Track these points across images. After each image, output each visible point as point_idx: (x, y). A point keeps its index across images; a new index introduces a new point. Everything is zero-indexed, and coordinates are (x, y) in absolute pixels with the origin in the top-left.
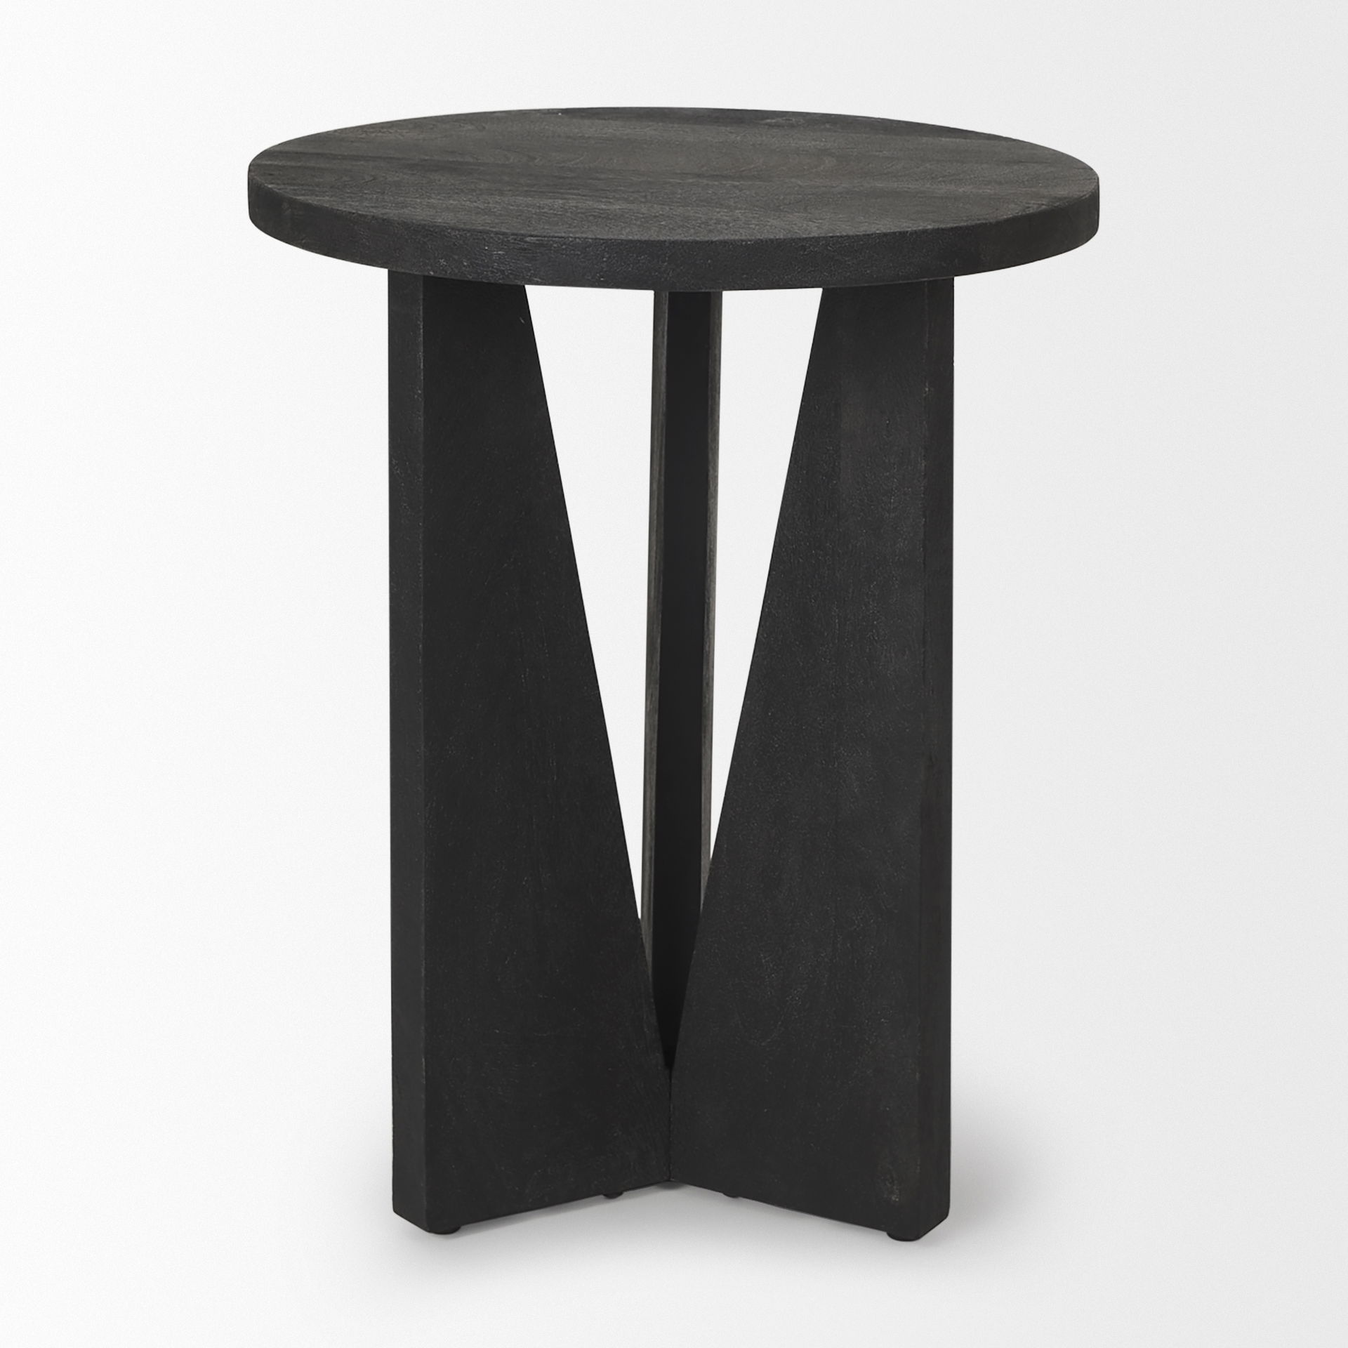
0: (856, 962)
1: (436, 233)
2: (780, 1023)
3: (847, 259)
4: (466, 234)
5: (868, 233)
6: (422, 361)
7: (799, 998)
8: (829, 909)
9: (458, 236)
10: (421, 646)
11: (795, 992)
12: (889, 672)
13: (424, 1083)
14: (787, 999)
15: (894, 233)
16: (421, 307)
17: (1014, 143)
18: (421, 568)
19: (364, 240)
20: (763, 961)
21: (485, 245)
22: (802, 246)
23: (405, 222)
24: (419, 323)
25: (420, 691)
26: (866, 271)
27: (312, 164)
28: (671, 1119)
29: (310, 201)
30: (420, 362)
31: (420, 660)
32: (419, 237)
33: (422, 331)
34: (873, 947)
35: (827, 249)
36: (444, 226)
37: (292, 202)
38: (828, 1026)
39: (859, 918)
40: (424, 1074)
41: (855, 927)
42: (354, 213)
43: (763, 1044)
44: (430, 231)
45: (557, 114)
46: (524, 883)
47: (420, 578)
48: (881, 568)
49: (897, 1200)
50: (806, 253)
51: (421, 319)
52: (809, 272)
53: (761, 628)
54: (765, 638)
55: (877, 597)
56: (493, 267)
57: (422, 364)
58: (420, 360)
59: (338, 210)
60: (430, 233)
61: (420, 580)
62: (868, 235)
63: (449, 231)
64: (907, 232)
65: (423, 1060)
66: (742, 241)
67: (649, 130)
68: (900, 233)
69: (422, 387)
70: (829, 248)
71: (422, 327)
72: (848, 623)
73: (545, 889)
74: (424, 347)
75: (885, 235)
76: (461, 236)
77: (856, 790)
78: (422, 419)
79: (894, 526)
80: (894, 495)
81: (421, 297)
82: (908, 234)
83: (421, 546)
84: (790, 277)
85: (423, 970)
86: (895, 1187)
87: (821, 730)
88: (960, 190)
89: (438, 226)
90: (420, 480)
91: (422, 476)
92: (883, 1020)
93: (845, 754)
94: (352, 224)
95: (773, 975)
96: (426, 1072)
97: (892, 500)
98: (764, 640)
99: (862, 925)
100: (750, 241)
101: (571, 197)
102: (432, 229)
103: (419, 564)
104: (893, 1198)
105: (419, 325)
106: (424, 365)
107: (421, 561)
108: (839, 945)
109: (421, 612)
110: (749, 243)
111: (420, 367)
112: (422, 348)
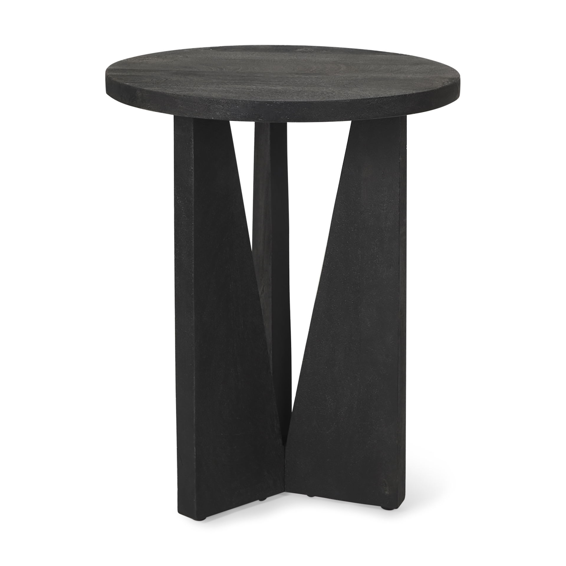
0: (369, 396)
1: (214, 101)
2: (335, 423)
3: (385, 106)
4: (228, 101)
5: (392, 95)
6: (193, 155)
7: (343, 413)
8: (357, 375)
9: (225, 102)
10: (193, 275)
11: (342, 410)
12: (383, 276)
13: (195, 457)
14: (338, 413)
15: (402, 95)
16: (193, 133)
17: (406, 56)
18: (193, 242)
19: (180, 105)
20: (327, 398)
21: (237, 106)
22: (368, 102)
23: (199, 97)
24: (192, 139)
25: (193, 293)
26: (392, 111)
27: (133, 74)
28: (285, 466)
29: (151, 90)
30: (192, 156)
31: (193, 281)
32: (206, 103)
33: (193, 142)
34: (377, 390)
35: (378, 103)
36: (218, 99)
37: (141, 90)
38: (356, 424)
39: (370, 378)
40: (195, 454)
41: (369, 382)
42: (174, 94)
43: (327, 433)
44: (212, 101)
45: (210, 49)
46: (231, 372)
47: (193, 246)
48: (380, 234)
49: (388, 493)
50: (370, 104)
51: (193, 138)
52: (371, 112)
53: (325, 261)
54: (327, 264)
55: (378, 245)
56: (241, 115)
57: (193, 156)
58: (192, 155)
59: (166, 93)
60: (211, 101)
61: (193, 247)
62: (393, 96)
63: (221, 100)
64: (407, 94)
65: (195, 448)
66: (345, 100)
67: (256, 56)
68: (404, 95)
69: (193, 166)
70: (379, 102)
71: (193, 141)
72: (365, 257)
73: (239, 374)
74: (194, 149)
75: (399, 96)
76: (226, 102)
77: (369, 325)
78: (193, 180)
79: (386, 216)
80: (385, 203)
81: (193, 128)
82: (407, 95)
83: (193, 233)
84: (364, 114)
85: (194, 411)
86: (387, 488)
87: (353, 301)
88: (409, 76)
89: (215, 99)
90: (193, 205)
91: (193, 203)
92: (381, 420)
93: (364, 311)
94: (174, 99)
95: (332, 404)
96: (196, 453)
97: (385, 205)
98: (327, 265)
99: (372, 381)
100: (348, 100)
101: (255, 84)
102: (213, 100)
103: (192, 240)
104: (386, 493)
105: (192, 140)
106: (194, 157)
107: (193, 239)
108: (361, 390)
109: (193, 260)
110: (348, 101)
111: (192, 158)
112: (193, 150)
